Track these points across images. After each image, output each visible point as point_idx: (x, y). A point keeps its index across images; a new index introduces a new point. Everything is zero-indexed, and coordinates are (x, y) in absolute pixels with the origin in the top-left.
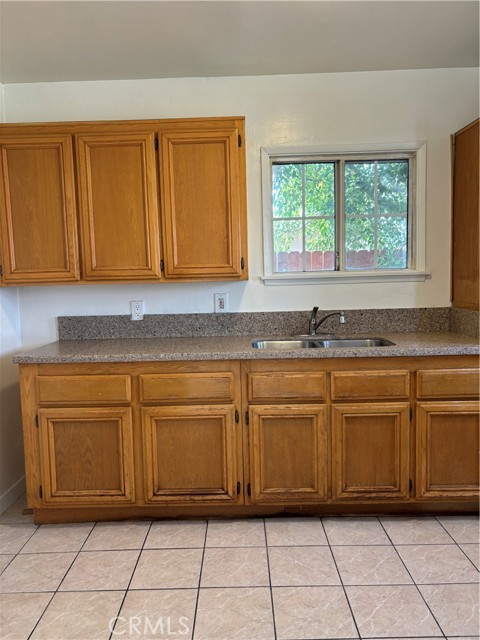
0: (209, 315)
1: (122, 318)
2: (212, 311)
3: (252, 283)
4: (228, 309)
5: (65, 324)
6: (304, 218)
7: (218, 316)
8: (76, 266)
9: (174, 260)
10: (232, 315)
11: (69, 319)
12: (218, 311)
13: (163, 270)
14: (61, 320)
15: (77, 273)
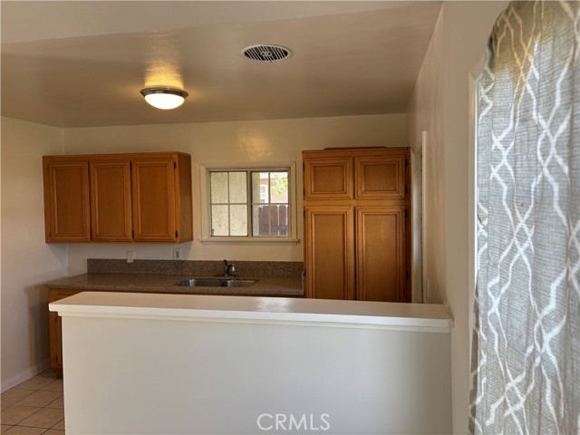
0: (170, 261)
1: (121, 261)
2: (171, 259)
3: (195, 243)
4: (181, 258)
5: (92, 263)
6: (229, 204)
7: (174, 262)
8: (89, 233)
9: (139, 232)
10: (183, 262)
11: (93, 260)
12: (176, 259)
13: (133, 236)
14: (88, 260)
15: (89, 237)
